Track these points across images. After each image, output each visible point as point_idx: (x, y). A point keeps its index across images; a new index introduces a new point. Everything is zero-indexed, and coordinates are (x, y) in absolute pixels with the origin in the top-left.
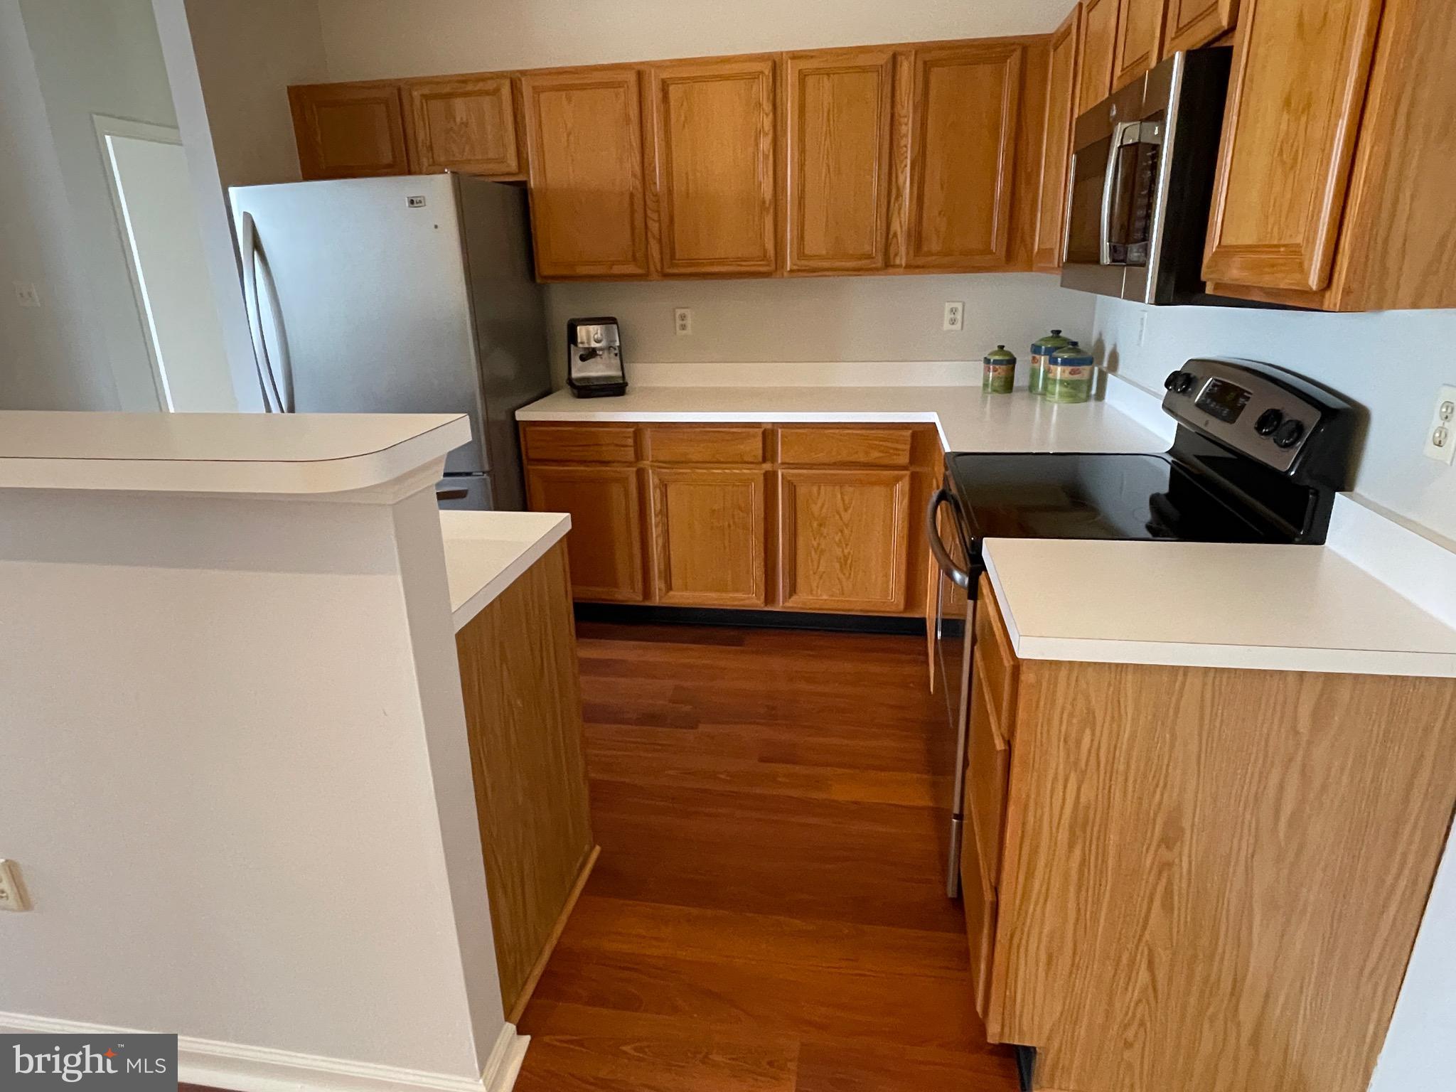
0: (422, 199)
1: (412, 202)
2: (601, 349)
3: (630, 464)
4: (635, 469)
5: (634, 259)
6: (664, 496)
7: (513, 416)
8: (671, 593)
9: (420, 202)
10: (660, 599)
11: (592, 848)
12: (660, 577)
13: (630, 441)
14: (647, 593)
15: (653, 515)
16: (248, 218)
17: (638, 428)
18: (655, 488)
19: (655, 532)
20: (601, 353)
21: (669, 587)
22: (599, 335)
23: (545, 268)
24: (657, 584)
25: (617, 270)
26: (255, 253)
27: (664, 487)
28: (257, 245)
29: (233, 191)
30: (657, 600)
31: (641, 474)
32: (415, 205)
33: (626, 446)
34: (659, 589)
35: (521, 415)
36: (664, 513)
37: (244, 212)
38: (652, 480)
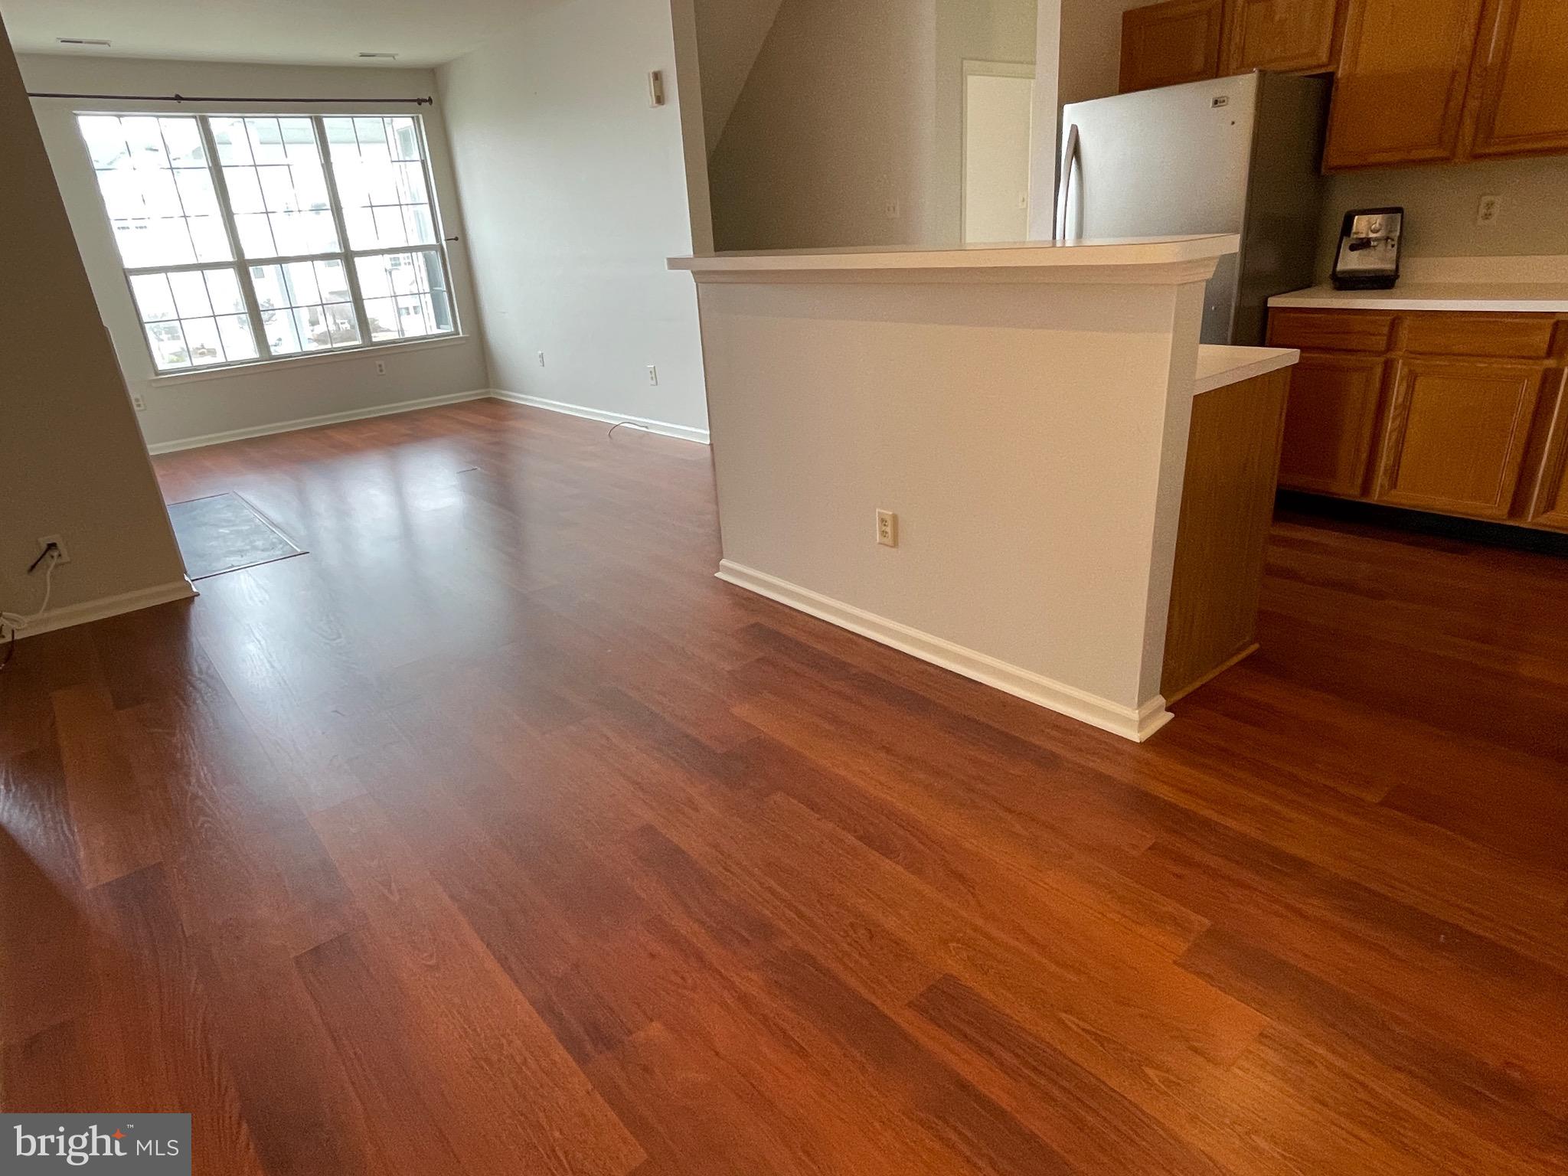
0: (1225, 99)
1: (1216, 102)
2: (1376, 239)
3: (1379, 354)
4: (1382, 359)
5: (1441, 141)
6: (1411, 388)
7: (1266, 302)
8: (1393, 492)
9: (1224, 101)
10: (1381, 494)
11: (1252, 643)
12: (1385, 474)
13: (1385, 330)
14: (1366, 487)
15: (1393, 407)
16: (1075, 129)
17: (1397, 317)
18: (1402, 379)
19: (1390, 425)
20: (1375, 243)
21: (1394, 484)
22: (1377, 225)
23: (1334, 156)
24: (1380, 479)
25: (1416, 154)
26: (1074, 159)
27: (1412, 378)
28: (1076, 152)
29: (1067, 108)
30: (1375, 498)
31: (1388, 367)
32: (1219, 104)
33: (1379, 334)
34: (1382, 486)
35: (1273, 302)
36: (1406, 407)
37: (1072, 125)
38: (1400, 371)
